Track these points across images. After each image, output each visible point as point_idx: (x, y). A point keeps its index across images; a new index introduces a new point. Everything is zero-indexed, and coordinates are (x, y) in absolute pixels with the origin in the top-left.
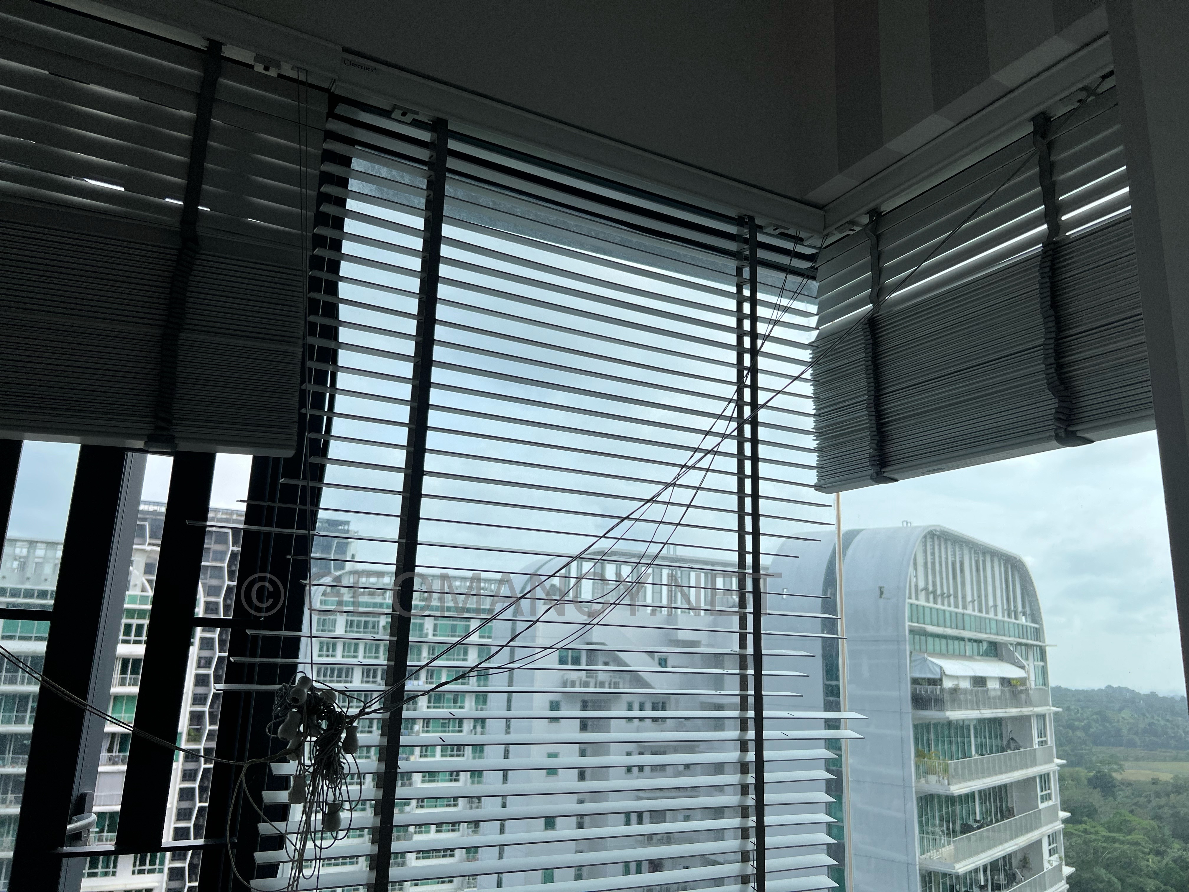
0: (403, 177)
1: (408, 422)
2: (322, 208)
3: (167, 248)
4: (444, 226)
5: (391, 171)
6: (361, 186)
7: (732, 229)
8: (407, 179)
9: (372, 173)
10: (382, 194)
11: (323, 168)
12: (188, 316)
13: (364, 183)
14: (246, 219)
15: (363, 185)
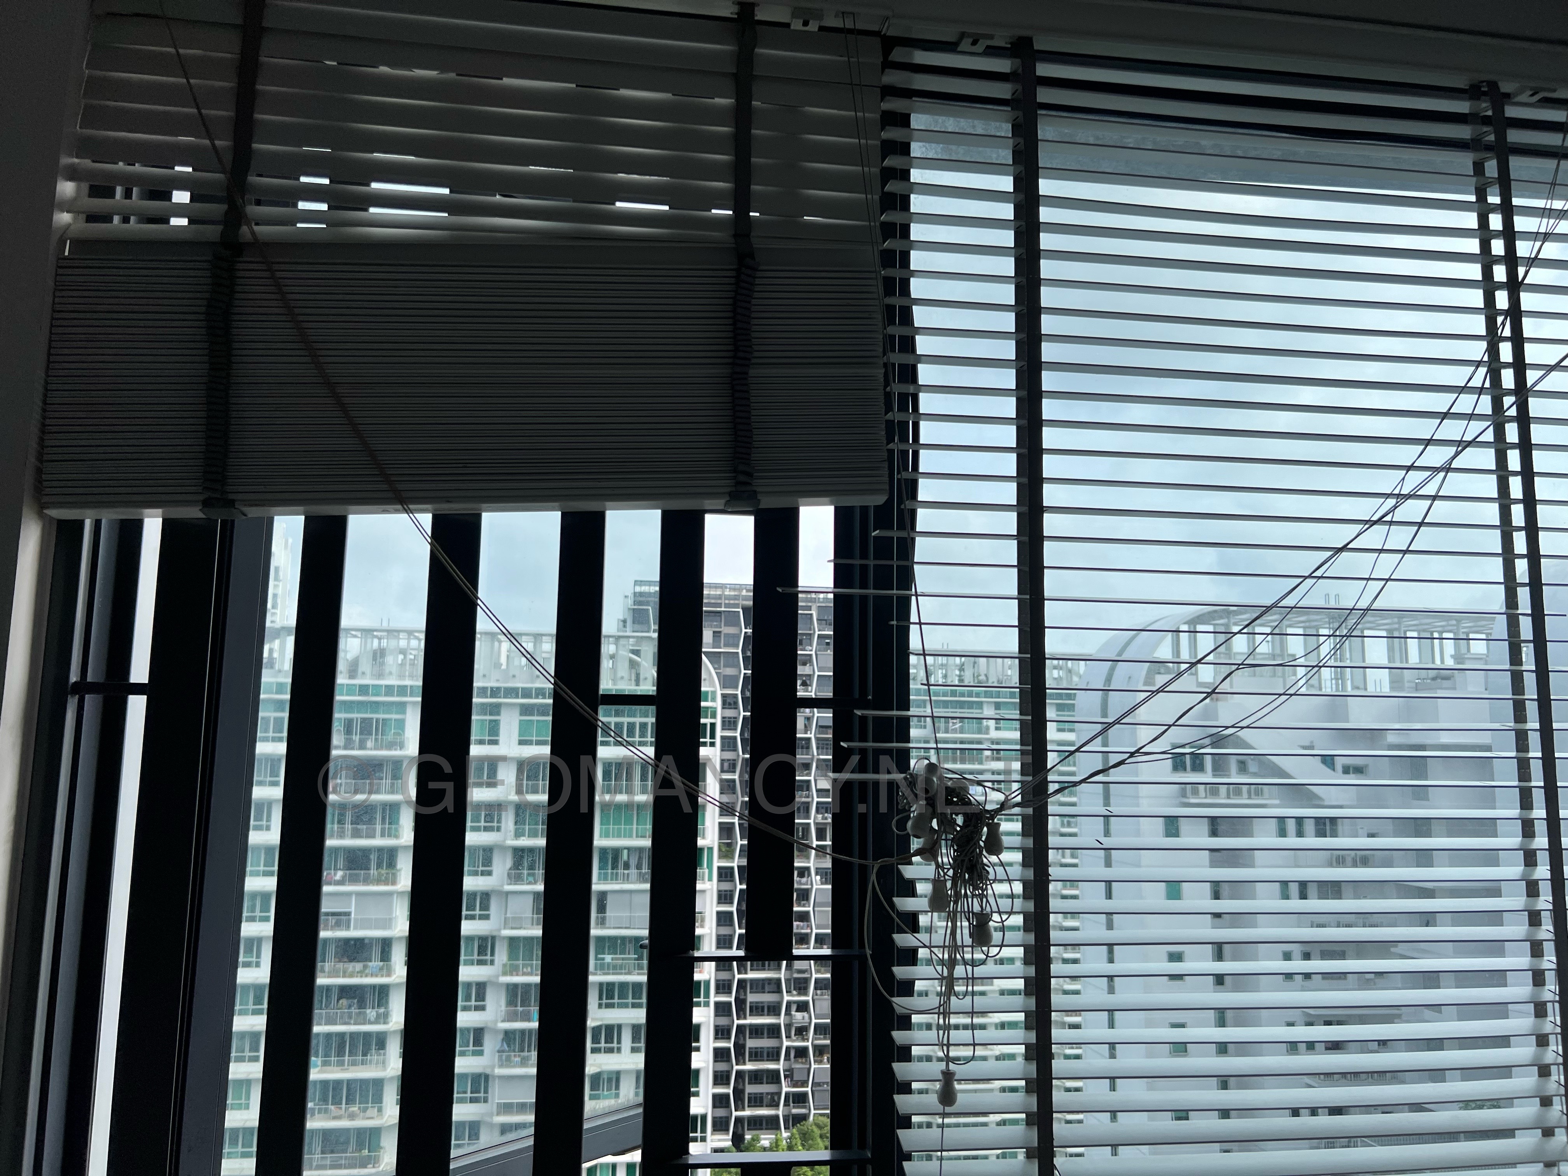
0: (974, 127)
1: (1015, 446)
2: (887, 188)
3: (722, 270)
4: (1041, 182)
5: (959, 122)
6: (924, 149)
7: (1462, 107)
8: (980, 127)
9: (935, 129)
10: (950, 154)
11: (884, 135)
12: (756, 348)
13: (927, 145)
14: (802, 219)
15: (926, 148)
